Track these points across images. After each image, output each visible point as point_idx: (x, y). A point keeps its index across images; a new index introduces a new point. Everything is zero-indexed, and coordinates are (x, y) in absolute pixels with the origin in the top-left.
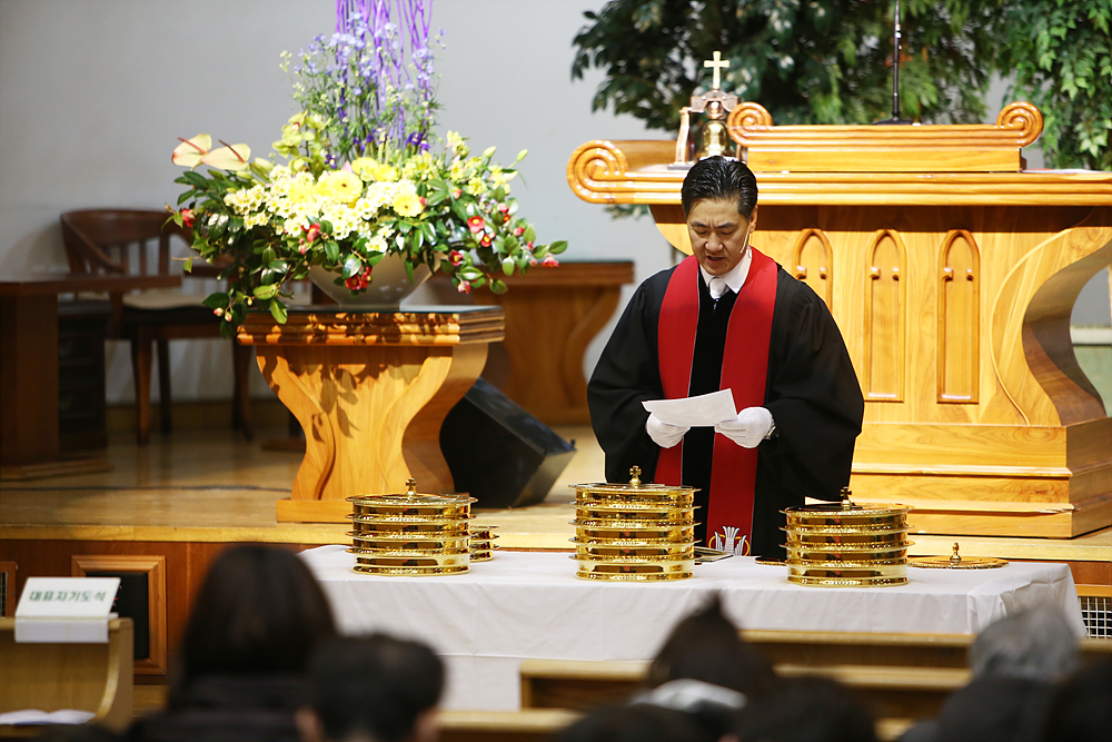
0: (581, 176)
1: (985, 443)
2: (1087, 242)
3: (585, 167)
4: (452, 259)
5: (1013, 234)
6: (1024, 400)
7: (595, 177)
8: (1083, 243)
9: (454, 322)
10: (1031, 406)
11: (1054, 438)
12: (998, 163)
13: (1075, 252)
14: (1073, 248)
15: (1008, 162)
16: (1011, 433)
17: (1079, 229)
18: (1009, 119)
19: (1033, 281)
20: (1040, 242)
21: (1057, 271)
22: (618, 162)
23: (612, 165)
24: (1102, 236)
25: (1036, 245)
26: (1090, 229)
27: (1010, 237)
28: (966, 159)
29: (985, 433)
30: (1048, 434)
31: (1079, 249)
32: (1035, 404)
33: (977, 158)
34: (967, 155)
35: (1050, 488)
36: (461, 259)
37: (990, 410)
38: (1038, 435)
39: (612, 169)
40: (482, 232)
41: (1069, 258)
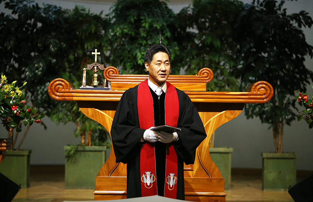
0: (54, 91)
1: (196, 184)
2: (231, 115)
3: (55, 88)
4: (6, 120)
5: (205, 113)
6: (210, 169)
7: (59, 91)
8: (230, 116)
9: (4, 142)
10: (212, 171)
11: (220, 182)
12: (199, 88)
13: (227, 119)
14: (226, 117)
15: (202, 88)
16: (205, 181)
17: (229, 111)
18: (202, 74)
19: (213, 128)
20: (215, 115)
21: (221, 125)
22: (67, 86)
23: (65, 87)
24: (236, 113)
25: (213, 116)
26: (232, 111)
27: (204, 113)
28: (188, 87)
29: (196, 181)
30: (218, 181)
31: (228, 118)
32: (213, 171)
33: (191, 86)
34: (188, 86)
35: (219, 199)
36: (9, 120)
37: (197, 172)
38: (215, 181)
39: (65, 88)
40: (16, 110)
41: (225, 120)
